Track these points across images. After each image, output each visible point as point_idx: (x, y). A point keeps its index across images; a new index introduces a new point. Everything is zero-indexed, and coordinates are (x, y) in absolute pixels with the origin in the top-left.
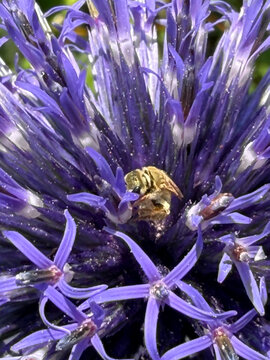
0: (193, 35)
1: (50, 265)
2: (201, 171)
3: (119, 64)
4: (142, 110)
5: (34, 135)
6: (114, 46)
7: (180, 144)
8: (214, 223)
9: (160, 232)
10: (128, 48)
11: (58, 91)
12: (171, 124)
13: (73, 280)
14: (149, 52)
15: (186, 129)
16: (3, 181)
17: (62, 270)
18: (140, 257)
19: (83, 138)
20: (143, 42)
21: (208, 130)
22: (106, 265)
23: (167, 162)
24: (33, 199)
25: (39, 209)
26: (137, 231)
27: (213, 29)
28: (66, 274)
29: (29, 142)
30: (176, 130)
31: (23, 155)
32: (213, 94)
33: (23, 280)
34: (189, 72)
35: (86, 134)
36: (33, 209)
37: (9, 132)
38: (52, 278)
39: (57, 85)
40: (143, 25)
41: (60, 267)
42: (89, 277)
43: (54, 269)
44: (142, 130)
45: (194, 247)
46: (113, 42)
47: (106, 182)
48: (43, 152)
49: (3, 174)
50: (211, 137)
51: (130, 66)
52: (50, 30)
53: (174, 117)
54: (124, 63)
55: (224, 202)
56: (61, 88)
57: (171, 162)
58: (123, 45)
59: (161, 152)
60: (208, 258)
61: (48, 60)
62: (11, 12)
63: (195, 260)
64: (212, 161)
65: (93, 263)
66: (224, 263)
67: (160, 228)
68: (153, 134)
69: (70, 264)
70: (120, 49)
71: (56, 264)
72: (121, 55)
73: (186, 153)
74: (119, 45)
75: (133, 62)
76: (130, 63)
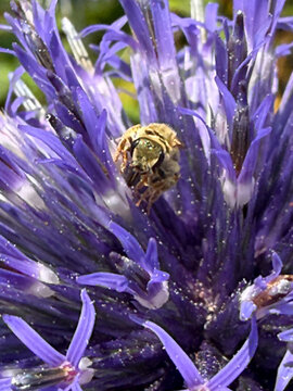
0: (250, 65)
1: (62, 361)
2: (267, 235)
3: (161, 99)
4: (191, 157)
5: (52, 190)
6: (154, 77)
7: (233, 205)
8: (273, 311)
9: (211, 313)
10: (172, 80)
11: (71, 138)
12: (221, 179)
13: (94, 378)
14: (207, 81)
15: (239, 187)
16: (4, 252)
17: (77, 367)
18: (175, 354)
19: (107, 196)
20: (200, 69)
21: (274, 184)
22: (140, 357)
23: (218, 227)
24: (44, 274)
25: (52, 287)
26: (178, 315)
27: (289, 53)
28: (83, 372)
29: (44, 199)
30: (227, 187)
31: (37, 214)
32: (282, 136)
33: (21, 385)
34: (240, 114)
35: (112, 191)
36: (44, 287)
37: (17, 186)
38: (65, 378)
39: (69, 130)
40: (200, 47)
41: (74, 363)
42: (118, 373)
43: (66, 368)
44: (192, 182)
45: (247, 343)
46: (154, 72)
47: (127, 260)
48: (62, 210)
49: (3, 242)
50: (279, 192)
51: (175, 101)
52: (86, 54)
53: (225, 171)
54: (167, 98)
55: (283, 289)
56: (74, 134)
57: (223, 227)
58: (165, 76)
59: (214, 212)
60: (271, 351)
61: (62, 98)
62: (24, 34)
63: (248, 361)
64: (280, 222)
65: (123, 354)
66: (285, 366)
67: (211, 309)
68: (204, 189)
69: (91, 358)
70: (161, 81)
71: (69, 360)
72: (163, 88)
73: (242, 216)
74: (160, 76)
75: (179, 96)
76: (175, 99)
